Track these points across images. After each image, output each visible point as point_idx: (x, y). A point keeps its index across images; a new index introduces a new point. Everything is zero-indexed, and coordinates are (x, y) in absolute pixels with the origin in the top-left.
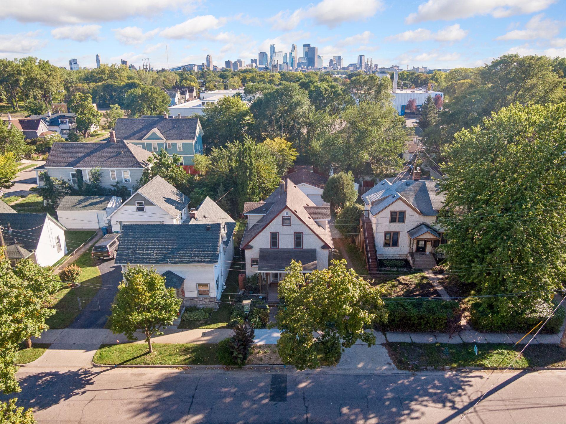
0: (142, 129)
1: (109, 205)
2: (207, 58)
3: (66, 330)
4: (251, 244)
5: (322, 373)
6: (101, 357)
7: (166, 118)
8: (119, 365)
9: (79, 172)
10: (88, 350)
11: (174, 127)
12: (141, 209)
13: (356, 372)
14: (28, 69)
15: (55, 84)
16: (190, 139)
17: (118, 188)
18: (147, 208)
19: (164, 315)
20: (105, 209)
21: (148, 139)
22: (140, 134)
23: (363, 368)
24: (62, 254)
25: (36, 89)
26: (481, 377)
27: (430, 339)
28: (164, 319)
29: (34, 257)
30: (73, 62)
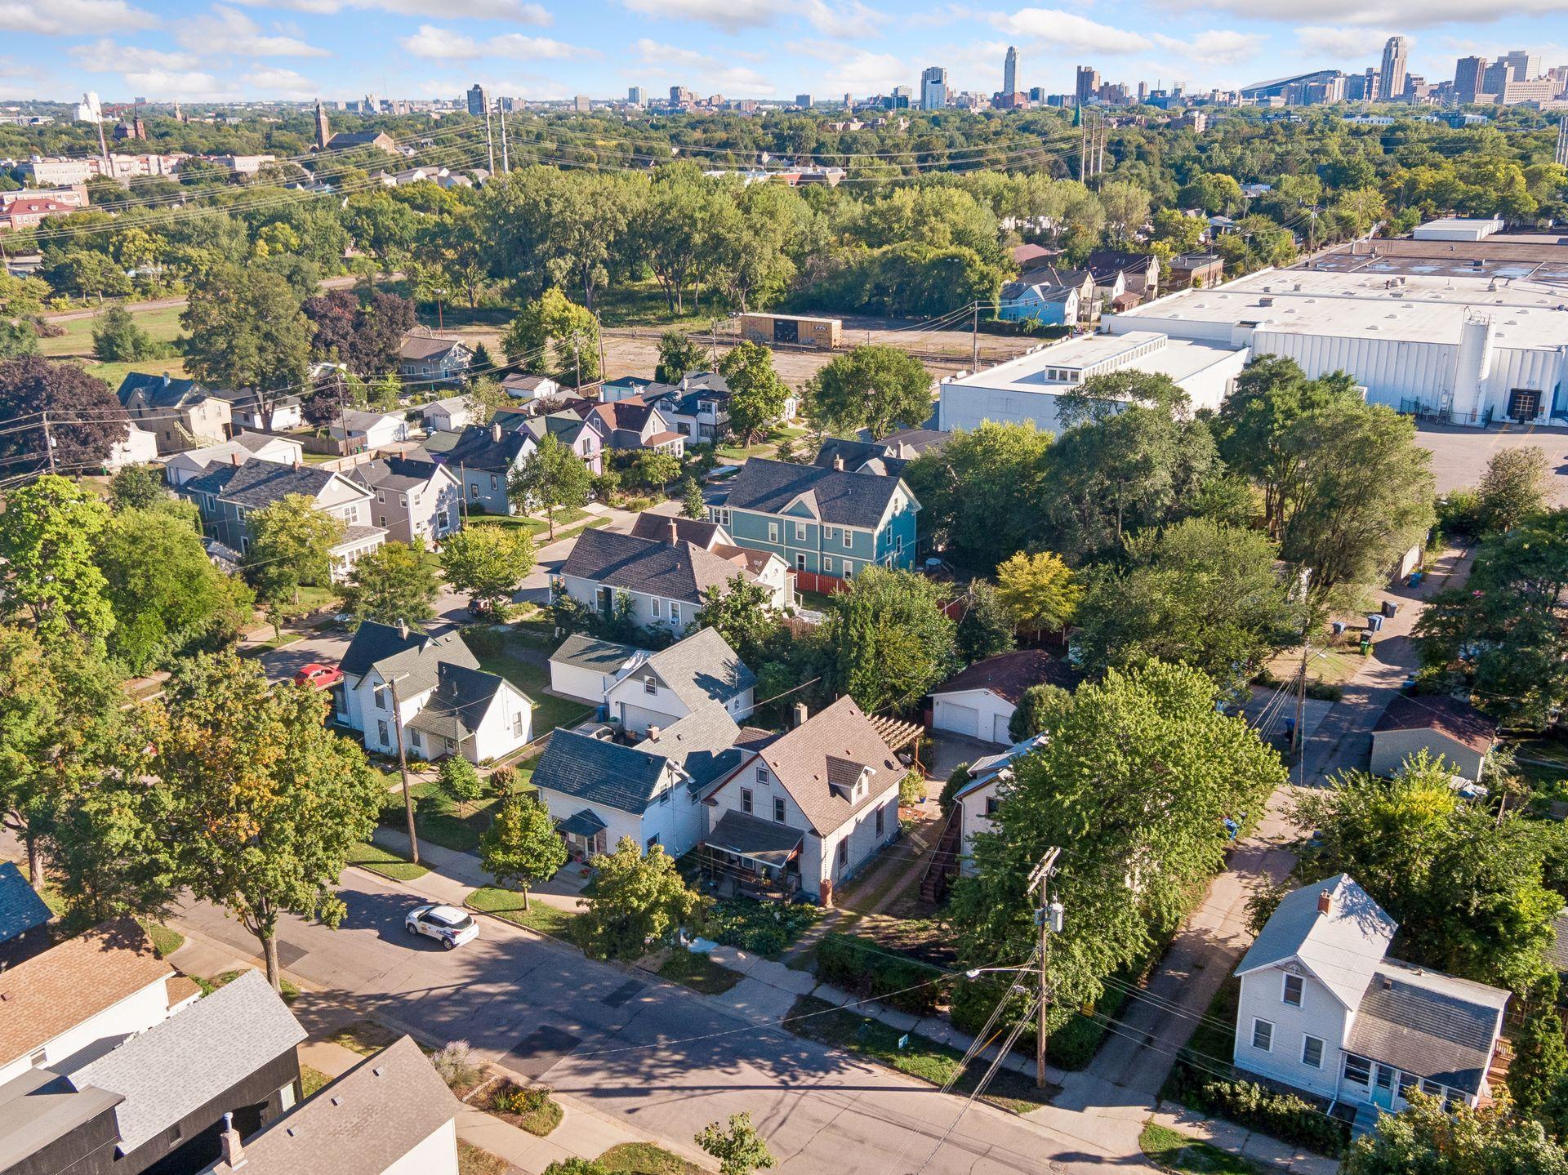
0: (785, 489)
1: (627, 665)
2: (1387, 51)
3: (463, 854)
4: (715, 797)
5: (688, 998)
6: (475, 898)
7: (837, 470)
8: (486, 913)
9: (608, 592)
10: (467, 884)
11: (846, 493)
12: (650, 690)
13: (729, 1011)
14: (712, 216)
15: (768, 252)
16: (868, 526)
17: (657, 632)
18: (659, 689)
19: (532, 864)
20: (614, 673)
21: (790, 513)
22: (776, 501)
23: (742, 1010)
24: (523, 740)
25: (722, 267)
26: (870, 1072)
27: (871, 1012)
28: (530, 870)
29: (471, 743)
30: (933, 77)
